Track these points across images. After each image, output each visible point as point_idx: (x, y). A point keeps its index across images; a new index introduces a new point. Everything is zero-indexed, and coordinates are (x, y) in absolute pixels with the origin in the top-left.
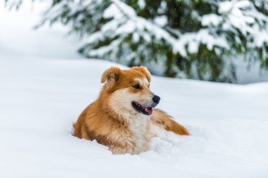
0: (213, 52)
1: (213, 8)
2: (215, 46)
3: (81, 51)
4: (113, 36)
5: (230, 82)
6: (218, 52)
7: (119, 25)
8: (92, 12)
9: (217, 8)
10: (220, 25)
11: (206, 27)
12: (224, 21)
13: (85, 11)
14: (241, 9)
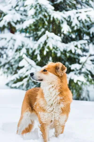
0: (77, 83)
1: (77, 60)
2: (78, 81)
3: (7, 84)
4: (24, 76)
5: (87, 100)
6: (79, 83)
7: (27, 71)
8: (13, 64)
9: (79, 60)
10: (81, 69)
11: (73, 70)
12: (82, 67)
13: (9, 63)
14: (91, 60)
